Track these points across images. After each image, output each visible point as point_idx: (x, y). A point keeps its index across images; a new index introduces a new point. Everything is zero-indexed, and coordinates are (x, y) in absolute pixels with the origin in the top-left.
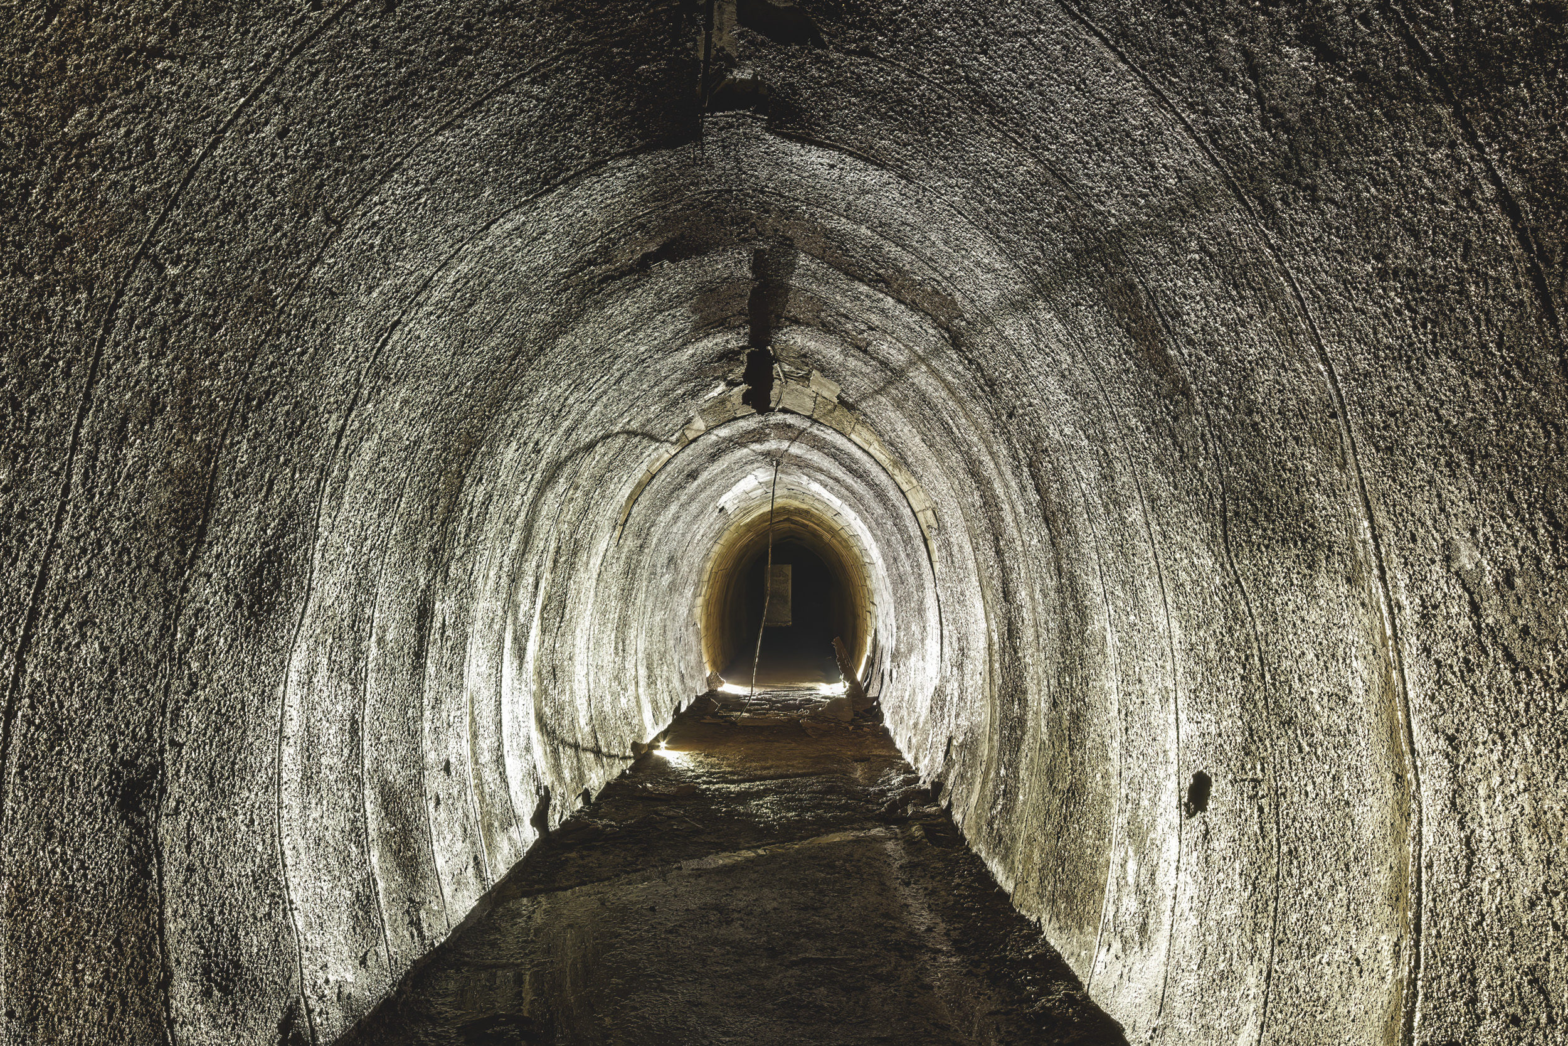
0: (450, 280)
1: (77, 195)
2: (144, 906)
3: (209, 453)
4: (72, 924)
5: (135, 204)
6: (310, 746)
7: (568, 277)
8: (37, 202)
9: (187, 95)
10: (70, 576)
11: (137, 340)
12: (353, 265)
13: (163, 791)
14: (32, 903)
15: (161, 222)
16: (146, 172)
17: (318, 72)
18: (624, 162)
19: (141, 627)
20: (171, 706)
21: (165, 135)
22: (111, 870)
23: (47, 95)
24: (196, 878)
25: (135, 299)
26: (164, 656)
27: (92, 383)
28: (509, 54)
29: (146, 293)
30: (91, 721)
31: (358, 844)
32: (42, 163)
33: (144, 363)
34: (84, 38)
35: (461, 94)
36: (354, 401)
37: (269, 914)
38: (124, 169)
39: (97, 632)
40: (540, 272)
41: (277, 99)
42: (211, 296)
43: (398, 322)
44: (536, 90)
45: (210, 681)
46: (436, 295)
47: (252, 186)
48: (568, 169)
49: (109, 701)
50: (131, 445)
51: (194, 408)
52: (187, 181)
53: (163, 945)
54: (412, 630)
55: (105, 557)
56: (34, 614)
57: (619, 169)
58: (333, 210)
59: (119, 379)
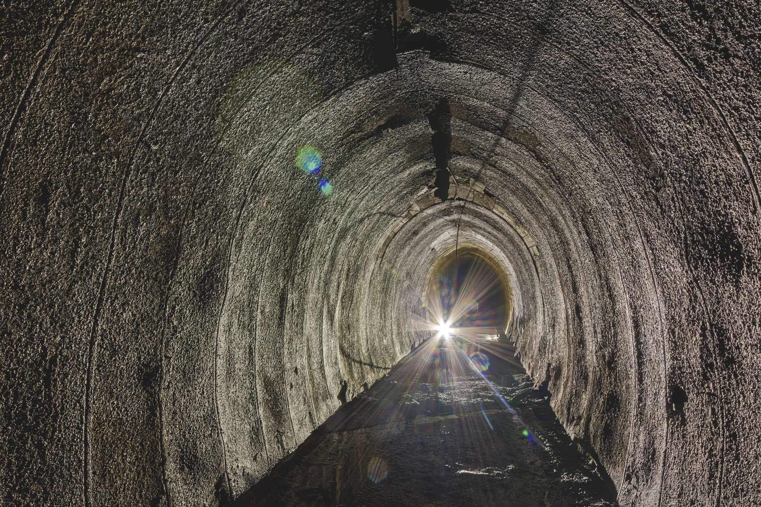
0: (285, 144)
1: (108, 116)
2: (154, 429)
3: (177, 227)
4: (121, 435)
5: (134, 119)
6: (230, 359)
7: (342, 140)
8: (91, 120)
9: (153, 68)
10: (117, 284)
11: (141, 179)
12: (238, 141)
13: (162, 378)
14: (104, 425)
15: (147, 126)
16: (138, 104)
17: (211, 52)
18: (363, 81)
19: (150, 306)
20: (165, 340)
21: (144, 87)
22: (139, 412)
23: (91, 73)
24: (177, 417)
25: (139, 161)
26: (161, 318)
27: (122, 198)
28: (300, 34)
29: (143, 158)
30: (128, 347)
31: (253, 404)
32: (92, 103)
33: (145, 189)
34: (104, 46)
35: (279, 56)
36: (244, 203)
37: (211, 434)
38: (128, 103)
39: (130, 307)
40: (327, 138)
41: (194, 66)
42: (173, 158)
43: (262, 166)
44: (315, 51)
45: (183, 329)
46: (279, 153)
47: (187, 107)
48: (335, 88)
49: (136, 338)
50: (142, 226)
51: (169, 208)
52: (157, 107)
53: (162, 446)
54: (277, 307)
55: (133, 275)
56: (101, 300)
57: (361, 85)
58: (226, 116)
59: (134, 197)
